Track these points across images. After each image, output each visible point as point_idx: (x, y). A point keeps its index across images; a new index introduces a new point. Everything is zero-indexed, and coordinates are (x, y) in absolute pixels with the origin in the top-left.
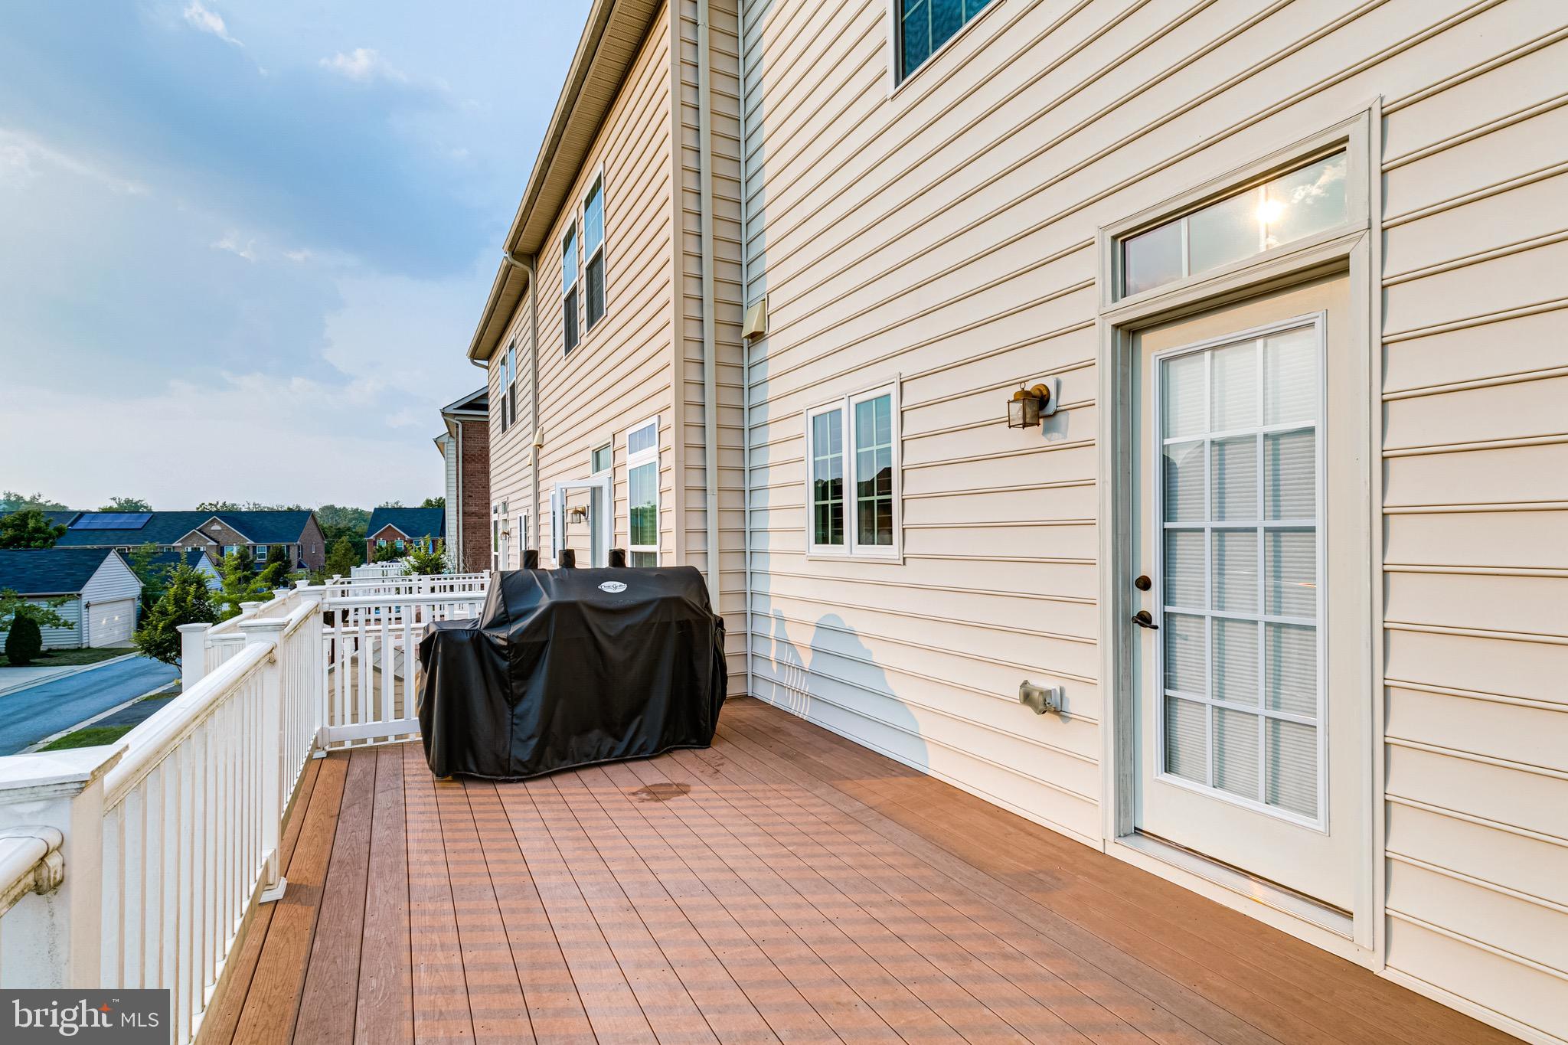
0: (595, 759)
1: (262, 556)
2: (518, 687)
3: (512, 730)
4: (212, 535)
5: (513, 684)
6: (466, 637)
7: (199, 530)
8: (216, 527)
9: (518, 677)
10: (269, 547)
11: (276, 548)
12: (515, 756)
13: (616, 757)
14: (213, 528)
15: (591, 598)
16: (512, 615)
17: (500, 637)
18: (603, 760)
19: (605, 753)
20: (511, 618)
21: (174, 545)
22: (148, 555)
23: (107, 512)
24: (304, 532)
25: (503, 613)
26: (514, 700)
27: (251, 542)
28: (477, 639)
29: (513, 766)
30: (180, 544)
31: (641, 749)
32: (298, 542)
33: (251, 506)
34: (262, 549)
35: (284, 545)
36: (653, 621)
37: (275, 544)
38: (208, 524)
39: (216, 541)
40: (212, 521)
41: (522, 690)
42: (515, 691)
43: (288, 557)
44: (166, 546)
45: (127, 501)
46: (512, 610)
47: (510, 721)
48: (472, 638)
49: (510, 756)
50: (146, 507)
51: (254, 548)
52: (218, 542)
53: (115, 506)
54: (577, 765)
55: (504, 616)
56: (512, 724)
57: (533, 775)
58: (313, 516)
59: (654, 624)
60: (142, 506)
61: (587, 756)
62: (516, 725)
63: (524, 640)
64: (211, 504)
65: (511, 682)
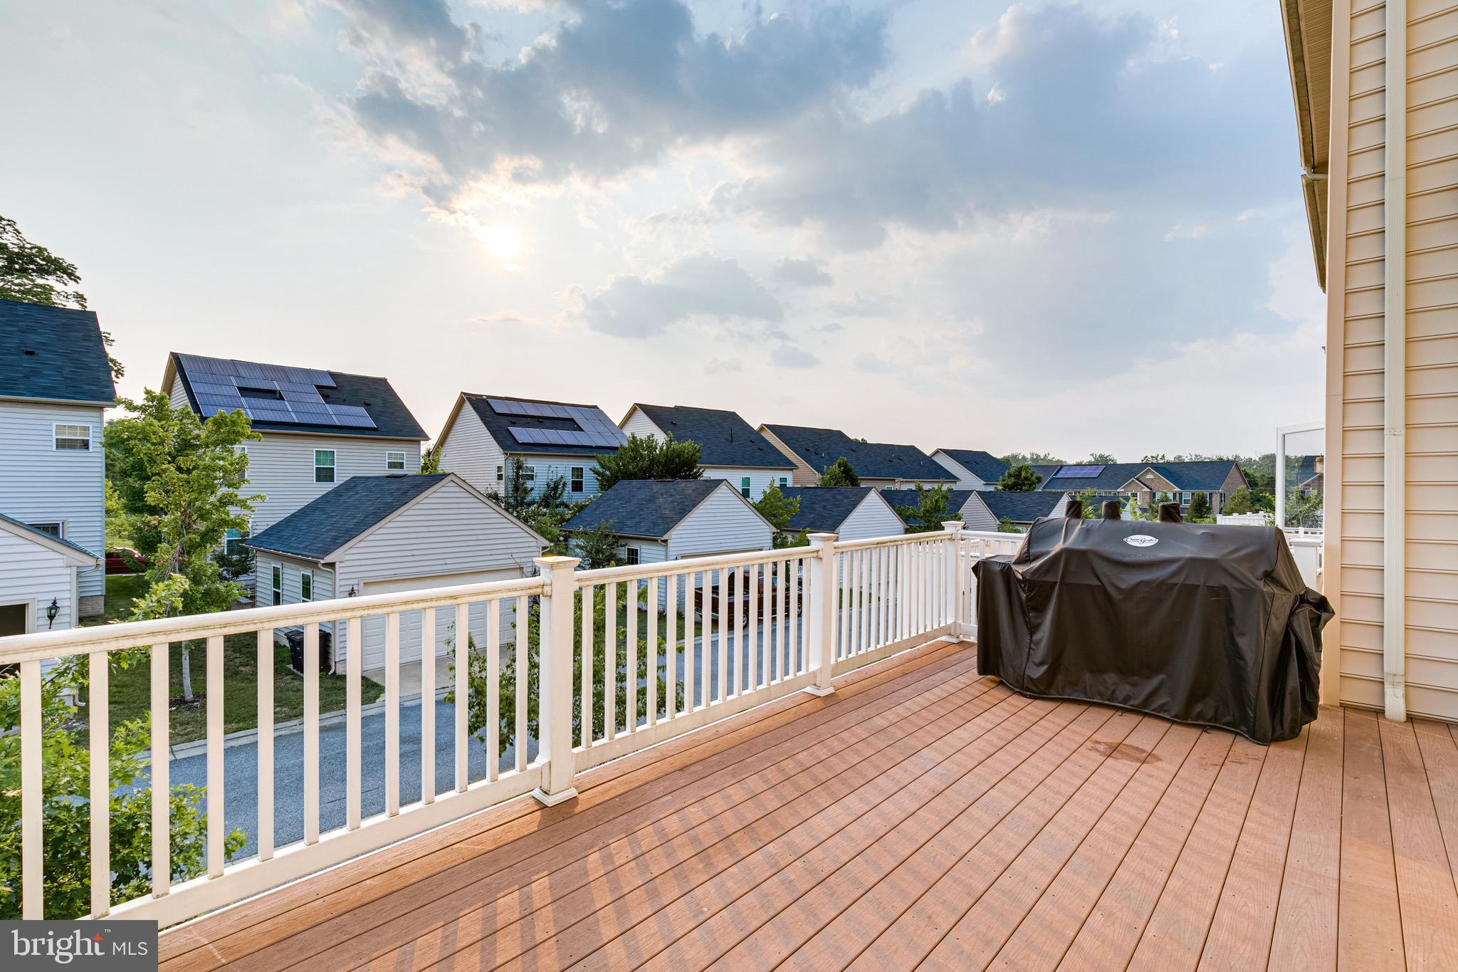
0: (1109, 700)
1: (1186, 502)
2: (1036, 618)
3: (1029, 652)
4: (1146, 483)
5: (1031, 614)
6: (998, 568)
7: (1137, 479)
8: (1150, 476)
9: (1034, 609)
10: (1193, 494)
11: (1198, 495)
12: (1028, 676)
13: (1132, 705)
14: (1148, 477)
15: (1110, 549)
16: (1032, 555)
17: (1020, 570)
18: (1117, 704)
19: (1120, 697)
20: (1031, 558)
21: (1118, 490)
22: (1090, 497)
23: (1078, 465)
24: (1227, 480)
25: (1025, 553)
26: (1033, 629)
27: (1177, 489)
28: (1007, 571)
29: (1027, 684)
30: (1123, 490)
31: (1162, 708)
32: (1221, 491)
33: (1193, 458)
34: (1187, 495)
35: (1207, 493)
36: (1174, 581)
37: (1197, 491)
38: (1143, 473)
39: (1149, 488)
40: (1146, 472)
41: (1038, 621)
42: (1032, 620)
43: (1211, 503)
44: (1113, 491)
45: (1101, 456)
46: (1033, 551)
47: (1028, 645)
48: (1002, 570)
49: (1024, 674)
50: (1113, 461)
51: (1181, 494)
52: (1151, 489)
53: (1093, 460)
54: (1088, 700)
55: (1026, 555)
56: (1030, 648)
57: (1043, 696)
58: (1237, 466)
59: (1176, 584)
60: (1110, 460)
61: (1101, 695)
62: (1033, 649)
63: (1035, 578)
64: (1152, 457)
65: (1029, 613)
